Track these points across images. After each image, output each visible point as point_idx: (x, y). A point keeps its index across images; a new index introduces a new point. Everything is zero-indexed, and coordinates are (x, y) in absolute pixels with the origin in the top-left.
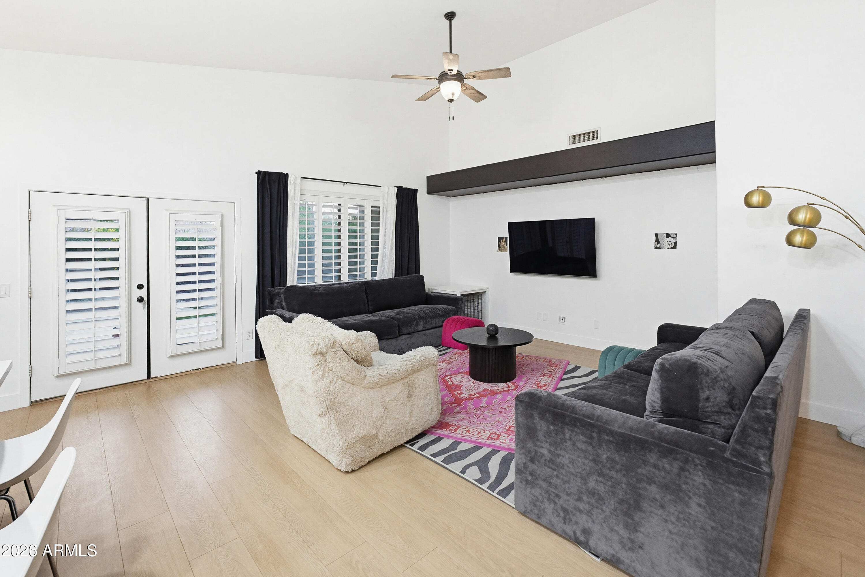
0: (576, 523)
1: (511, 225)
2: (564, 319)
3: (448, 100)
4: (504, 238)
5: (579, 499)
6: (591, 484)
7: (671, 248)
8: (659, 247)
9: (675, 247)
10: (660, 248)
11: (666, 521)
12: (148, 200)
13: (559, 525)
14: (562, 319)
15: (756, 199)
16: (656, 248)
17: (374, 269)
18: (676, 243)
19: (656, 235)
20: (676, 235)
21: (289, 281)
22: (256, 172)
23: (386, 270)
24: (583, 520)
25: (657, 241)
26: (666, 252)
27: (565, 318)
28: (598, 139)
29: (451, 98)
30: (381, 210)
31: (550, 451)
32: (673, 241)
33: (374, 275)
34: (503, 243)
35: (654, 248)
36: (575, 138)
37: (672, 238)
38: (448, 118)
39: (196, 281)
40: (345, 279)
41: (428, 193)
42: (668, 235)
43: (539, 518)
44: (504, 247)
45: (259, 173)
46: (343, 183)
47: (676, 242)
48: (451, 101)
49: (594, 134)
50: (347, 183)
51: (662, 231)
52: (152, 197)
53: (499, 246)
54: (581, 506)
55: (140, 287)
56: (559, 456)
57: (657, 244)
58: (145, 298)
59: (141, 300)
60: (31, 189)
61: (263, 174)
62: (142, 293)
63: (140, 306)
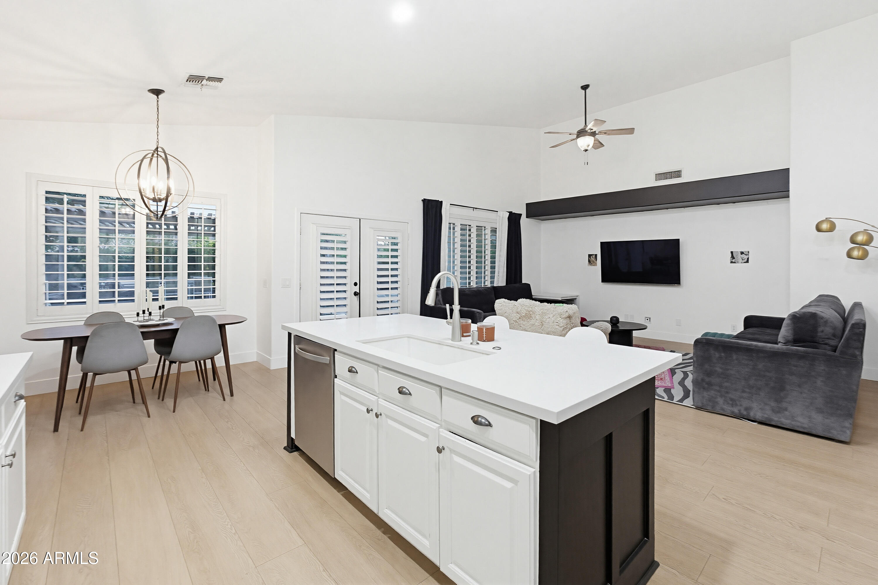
0: (741, 405)
1: (603, 245)
2: (648, 319)
3: (584, 151)
4: (594, 254)
5: (744, 392)
6: (752, 382)
7: (744, 263)
8: (734, 261)
9: (747, 261)
10: (735, 263)
11: (801, 393)
12: (360, 219)
13: (728, 409)
14: (647, 319)
15: (825, 226)
16: (732, 262)
17: (492, 277)
18: (748, 259)
19: (732, 252)
20: (749, 252)
21: (442, 285)
22: (422, 200)
23: (500, 279)
24: (746, 403)
25: (733, 257)
26: (740, 266)
27: (650, 318)
28: (681, 177)
29: (587, 149)
30: (497, 230)
31: (721, 368)
32: (746, 257)
33: (492, 282)
34: (593, 259)
35: (730, 262)
36: (660, 176)
37: (745, 255)
38: (584, 163)
39: (389, 282)
40: (474, 285)
41: (527, 217)
42: (742, 253)
43: (713, 407)
44: (594, 262)
45: (424, 201)
46: (473, 208)
47: (749, 257)
48: (586, 150)
49: (678, 174)
50: (476, 208)
51: (737, 249)
52: (363, 218)
53: (589, 261)
54: (745, 395)
55: (356, 284)
56: (728, 370)
57: (733, 259)
58: (358, 293)
59: (356, 294)
60: (302, 212)
61: (426, 201)
62: (356, 289)
63: (356, 298)
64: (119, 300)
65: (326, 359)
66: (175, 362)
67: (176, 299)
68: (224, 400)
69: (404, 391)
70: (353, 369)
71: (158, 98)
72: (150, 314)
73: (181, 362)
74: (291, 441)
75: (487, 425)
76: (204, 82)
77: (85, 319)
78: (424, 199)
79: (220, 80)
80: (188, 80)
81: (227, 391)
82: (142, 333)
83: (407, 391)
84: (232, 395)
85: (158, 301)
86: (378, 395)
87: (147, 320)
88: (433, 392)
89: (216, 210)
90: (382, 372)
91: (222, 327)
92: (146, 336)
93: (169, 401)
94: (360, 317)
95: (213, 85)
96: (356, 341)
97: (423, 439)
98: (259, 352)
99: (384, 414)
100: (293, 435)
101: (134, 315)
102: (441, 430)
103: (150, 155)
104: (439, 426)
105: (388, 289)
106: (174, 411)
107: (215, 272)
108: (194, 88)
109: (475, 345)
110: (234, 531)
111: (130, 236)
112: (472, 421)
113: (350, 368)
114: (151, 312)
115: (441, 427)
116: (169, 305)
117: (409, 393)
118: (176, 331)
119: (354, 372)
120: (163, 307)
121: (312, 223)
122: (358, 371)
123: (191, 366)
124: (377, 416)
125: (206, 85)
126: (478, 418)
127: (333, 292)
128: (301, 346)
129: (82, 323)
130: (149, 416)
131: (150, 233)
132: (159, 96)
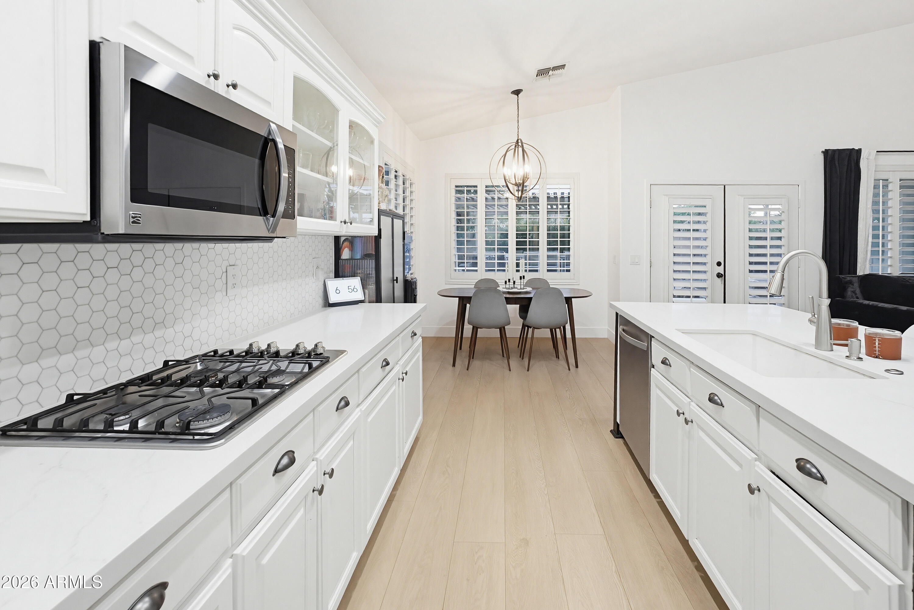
12: (725, 186)
21: (861, 270)
22: (823, 151)
39: (767, 262)
45: (827, 152)
52: (729, 184)
55: (719, 264)
58: (722, 274)
59: (719, 275)
60: (652, 183)
61: (830, 152)
62: (720, 270)
63: (719, 281)
64: (497, 270)
65: (643, 345)
66: (531, 328)
67: (537, 271)
68: (569, 370)
69: (716, 400)
70: (667, 361)
71: (518, 97)
72: (514, 282)
73: (534, 328)
74: (617, 425)
75: (816, 478)
76: (551, 73)
77: (475, 283)
78: (825, 149)
79: (563, 67)
80: (537, 75)
81: (572, 361)
82: (505, 298)
83: (719, 401)
84: (577, 366)
85: (519, 272)
86: (691, 398)
87: (512, 288)
88: (748, 410)
89: (570, 189)
90: (694, 370)
91: (568, 300)
92: (509, 301)
93: (526, 360)
94: (725, 302)
95: (556, 73)
96: (676, 329)
97: (737, 468)
98: (609, 329)
99: (696, 422)
100: (618, 421)
101: (503, 282)
102: (757, 463)
103: (513, 147)
104: (756, 458)
105: (765, 271)
106: (528, 370)
107: (570, 248)
108: (544, 81)
109: (855, 360)
110: (546, 492)
111: (504, 217)
112: (796, 464)
113: (664, 359)
114: (515, 281)
115: (759, 459)
116: (529, 276)
117: (720, 403)
118: (530, 299)
119: (667, 365)
120: (524, 277)
121: (664, 195)
122: (671, 365)
123: (547, 333)
124: (687, 422)
125: (553, 74)
126: (805, 464)
127: (689, 272)
128: (625, 328)
129: (473, 286)
130: (510, 370)
131: (523, 213)
132: (519, 95)
